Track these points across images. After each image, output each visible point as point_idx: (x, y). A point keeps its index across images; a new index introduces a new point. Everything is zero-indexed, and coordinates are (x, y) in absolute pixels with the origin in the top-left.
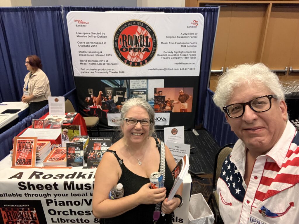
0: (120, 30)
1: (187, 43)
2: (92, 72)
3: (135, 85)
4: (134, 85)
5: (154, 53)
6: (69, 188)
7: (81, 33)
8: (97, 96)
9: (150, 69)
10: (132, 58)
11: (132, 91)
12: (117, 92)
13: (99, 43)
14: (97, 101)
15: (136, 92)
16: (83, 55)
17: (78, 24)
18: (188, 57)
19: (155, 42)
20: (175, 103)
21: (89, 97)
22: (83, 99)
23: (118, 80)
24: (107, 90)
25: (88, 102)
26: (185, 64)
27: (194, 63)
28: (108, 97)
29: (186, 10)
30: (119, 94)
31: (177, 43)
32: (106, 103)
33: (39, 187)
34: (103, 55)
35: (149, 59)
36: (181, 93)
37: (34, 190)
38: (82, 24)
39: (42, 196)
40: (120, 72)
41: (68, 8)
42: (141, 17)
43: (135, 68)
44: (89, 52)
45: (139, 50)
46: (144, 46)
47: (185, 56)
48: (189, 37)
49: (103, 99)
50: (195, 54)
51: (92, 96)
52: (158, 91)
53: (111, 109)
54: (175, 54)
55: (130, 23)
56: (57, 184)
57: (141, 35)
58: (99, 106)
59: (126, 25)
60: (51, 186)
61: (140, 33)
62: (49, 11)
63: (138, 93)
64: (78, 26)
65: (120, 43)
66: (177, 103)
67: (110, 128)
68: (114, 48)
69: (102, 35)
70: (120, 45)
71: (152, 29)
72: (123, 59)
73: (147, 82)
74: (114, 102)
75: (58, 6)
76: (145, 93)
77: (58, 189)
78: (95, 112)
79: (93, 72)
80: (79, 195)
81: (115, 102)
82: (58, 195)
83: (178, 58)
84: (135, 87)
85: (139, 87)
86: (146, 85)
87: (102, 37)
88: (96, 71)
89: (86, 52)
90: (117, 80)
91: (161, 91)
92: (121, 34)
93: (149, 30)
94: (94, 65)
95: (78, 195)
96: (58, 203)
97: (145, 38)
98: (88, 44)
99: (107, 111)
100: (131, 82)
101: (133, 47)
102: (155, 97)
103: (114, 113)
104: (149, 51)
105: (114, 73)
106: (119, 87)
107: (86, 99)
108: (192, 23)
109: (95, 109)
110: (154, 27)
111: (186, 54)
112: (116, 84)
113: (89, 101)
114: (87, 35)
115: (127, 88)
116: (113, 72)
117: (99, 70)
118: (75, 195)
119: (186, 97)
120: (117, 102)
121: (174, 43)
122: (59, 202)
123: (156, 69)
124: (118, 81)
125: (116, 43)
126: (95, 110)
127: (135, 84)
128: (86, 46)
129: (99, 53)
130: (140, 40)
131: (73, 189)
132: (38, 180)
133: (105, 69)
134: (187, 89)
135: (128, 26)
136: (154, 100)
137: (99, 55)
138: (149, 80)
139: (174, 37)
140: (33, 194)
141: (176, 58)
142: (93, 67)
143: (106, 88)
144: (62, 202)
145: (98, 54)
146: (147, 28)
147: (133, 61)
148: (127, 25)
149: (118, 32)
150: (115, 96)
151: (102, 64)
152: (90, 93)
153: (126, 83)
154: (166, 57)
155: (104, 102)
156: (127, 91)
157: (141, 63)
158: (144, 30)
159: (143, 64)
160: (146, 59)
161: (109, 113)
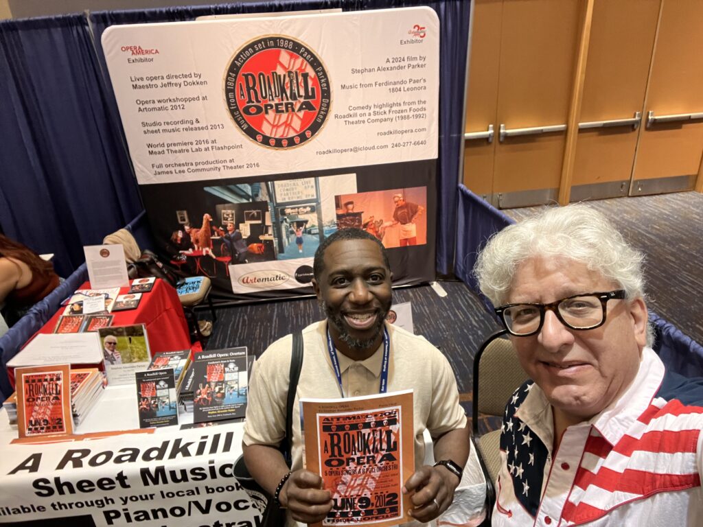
0: (239, 64)
1: (403, 82)
2: (180, 172)
3: (287, 194)
4: (286, 192)
5: (327, 112)
6: (156, 482)
7: (142, 79)
8: (200, 227)
9: (320, 153)
10: (274, 130)
12: (248, 214)
13: (190, 100)
14: (200, 238)
15: (292, 208)
16: (152, 132)
17: (133, 57)
18: (408, 116)
19: (325, 85)
20: (386, 227)
21: (180, 231)
22: (167, 237)
23: (246, 185)
24: (223, 211)
25: (179, 242)
26: (402, 132)
27: (424, 129)
28: (226, 226)
30: (253, 218)
31: (380, 85)
32: (223, 241)
33: (84, 486)
34: (202, 128)
35: (315, 127)
36: (399, 202)
37: (73, 495)
38: (142, 57)
39: (92, 505)
40: (249, 166)
41: (104, 16)
42: (287, 28)
43: (285, 152)
44: (168, 123)
45: (290, 108)
46: (301, 96)
47: (400, 115)
48: (406, 67)
49: (216, 234)
50: (422, 105)
51: (187, 228)
52: (343, 202)
53: (236, 255)
54: (377, 110)
55: (259, 45)
56: (124, 475)
57: (290, 72)
58: (207, 249)
59: (250, 49)
60: (111, 481)
61: (287, 66)
62: (56, 26)
64: (134, 61)
65: (241, 95)
66: (391, 226)
67: (240, 297)
68: (227, 107)
69: (195, 79)
70: (242, 99)
71: (315, 54)
72: (251, 133)
73: (316, 183)
74: (241, 237)
75: (77, 14)
76: (313, 210)
77: (129, 486)
78: (198, 264)
79: (184, 172)
80: (180, 494)
81: (244, 237)
82: (131, 498)
83: (385, 120)
84: (289, 198)
85: (298, 198)
86: (313, 191)
87: (194, 83)
88: (190, 167)
89: (160, 124)
90: (243, 185)
91: (351, 201)
92: (241, 73)
93: (309, 56)
94: (182, 154)
95: (178, 493)
96: (133, 517)
97: (300, 78)
98: (162, 104)
99: (227, 259)
100: (279, 185)
101: (273, 103)
102: (339, 217)
103: (245, 263)
104: (315, 110)
105: (235, 167)
106: (251, 201)
107: (174, 237)
108: (410, 33)
109: (197, 257)
110: (320, 50)
111: (403, 107)
112: (244, 194)
113: (182, 239)
114: (159, 82)
115: (269, 201)
116: (231, 168)
117: (197, 164)
118: (171, 495)
119: (412, 210)
120: (249, 237)
121: (371, 85)
122: (136, 513)
123: (335, 151)
124: (245, 187)
126: (199, 259)
127: (287, 190)
128: (160, 109)
129: (192, 124)
130: (289, 85)
131: (165, 481)
132: (78, 470)
133: (210, 160)
134: (411, 191)
135: (255, 52)
136: (338, 225)
137: (192, 129)
138: (321, 179)
139: (370, 71)
140: (70, 502)
141: (381, 121)
142: (182, 158)
143: (219, 207)
144: (142, 514)
145: (191, 126)
146: (303, 53)
147: (277, 137)
148: (254, 49)
149: (233, 69)
150: (243, 222)
151: (203, 150)
152: (181, 221)
153: (266, 191)
154: (354, 119)
155: (218, 240)
156: (270, 209)
157: (297, 140)
158: (297, 58)
159: (301, 142)
160: (308, 129)
161: (234, 263)
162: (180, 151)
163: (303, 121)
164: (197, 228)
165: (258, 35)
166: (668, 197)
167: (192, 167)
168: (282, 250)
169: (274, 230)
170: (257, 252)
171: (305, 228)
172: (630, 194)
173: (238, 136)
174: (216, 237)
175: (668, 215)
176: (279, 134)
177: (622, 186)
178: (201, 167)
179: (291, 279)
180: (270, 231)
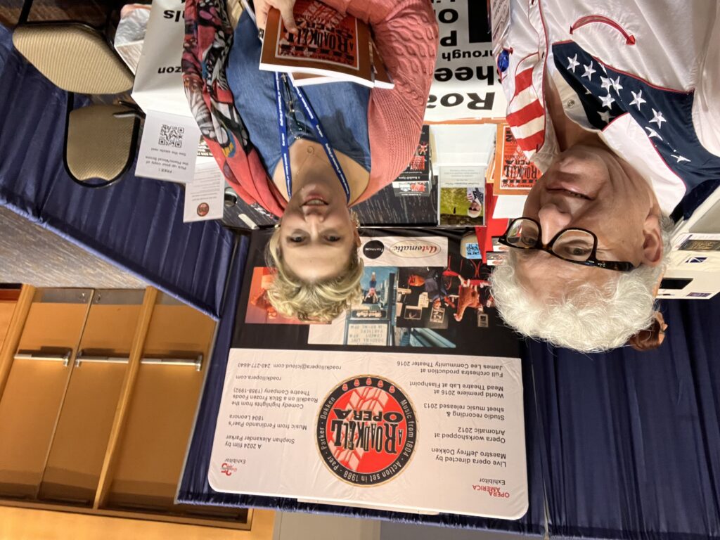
0: (398, 463)
1: (250, 424)
2: (476, 366)
3: (376, 331)
4: (377, 333)
5: (324, 406)
7: (495, 463)
8: (468, 309)
9: (337, 368)
10: (376, 396)
11: (383, 319)
12: (418, 316)
13: (451, 436)
14: (470, 297)
15: (374, 317)
16: (495, 409)
17: (499, 486)
19: (321, 432)
21: (489, 306)
23: (413, 345)
24: (441, 322)
26: (258, 377)
27: (238, 378)
29: (250, 500)
30: (413, 312)
31: (271, 425)
32: (446, 291)
33: (466, 74)
34: (445, 406)
35: (338, 393)
36: (272, 311)
37: (480, 65)
38: (490, 485)
40: (407, 364)
41: (530, 530)
42: (345, 492)
43: (370, 373)
44: (478, 415)
45: (358, 415)
46: (346, 424)
47: (257, 394)
48: (244, 438)
49: (453, 300)
50: (236, 400)
51: (481, 309)
53: (437, 276)
54: (277, 402)
55: (375, 479)
57: (352, 448)
58: (465, 286)
59: (384, 476)
60: (438, 77)
61: (353, 454)
62: (583, 528)
63: (369, 312)
64: (500, 482)
65: (401, 433)
67: (442, 233)
69: (443, 455)
70: (401, 430)
71: (325, 463)
72: (399, 395)
73: (346, 340)
74: (429, 294)
76: (354, 313)
78: (477, 271)
79: (472, 366)
81: (426, 294)
83: (272, 391)
84: (375, 327)
85: (366, 327)
86: (351, 331)
87: (441, 451)
88: (465, 370)
89: (486, 416)
90: (417, 346)
92: (398, 455)
93: (331, 461)
94: (470, 384)
97: (343, 442)
98: (480, 435)
99: (447, 273)
100: (382, 341)
103: (430, 268)
104: (335, 410)
105: (421, 364)
106: (412, 329)
108: (236, 469)
109: (475, 279)
110: (319, 466)
111: (253, 401)
112: (418, 337)
113: (488, 299)
114: (479, 457)
115: (395, 327)
116: (425, 364)
117: (458, 372)
120: (421, 293)
121: (279, 426)
123: (323, 368)
124: (415, 343)
125: (411, 435)
126: (475, 276)
127: (375, 336)
128: (483, 431)
129: (454, 412)
130: (355, 436)
132: (472, 91)
133: (444, 374)
134: (260, 320)
135: (380, 473)
137: (456, 407)
138: (341, 343)
139: (277, 440)
141: (276, 391)
142: (472, 380)
143: (444, 327)
145: (456, 410)
146: (336, 465)
147: (375, 388)
148: (381, 476)
149: (404, 460)
150: (423, 308)
151: (448, 385)
152: (485, 317)
153: (396, 336)
154: (300, 396)
155: (451, 294)
156: (396, 318)
157: (357, 383)
158: (342, 461)
159: (353, 381)
160: (344, 392)
161: (442, 268)
162: (472, 386)
163: (348, 401)
164: (471, 308)
165: (374, 488)
166: (59, 285)
167: (463, 369)
168: (392, 276)
169: (396, 297)
170: (416, 277)
171: (365, 296)
172: (93, 291)
173: (412, 394)
174: (454, 296)
175: (53, 268)
176: (373, 392)
177: (99, 299)
178: (455, 369)
179: (388, 247)
180: (399, 297)
